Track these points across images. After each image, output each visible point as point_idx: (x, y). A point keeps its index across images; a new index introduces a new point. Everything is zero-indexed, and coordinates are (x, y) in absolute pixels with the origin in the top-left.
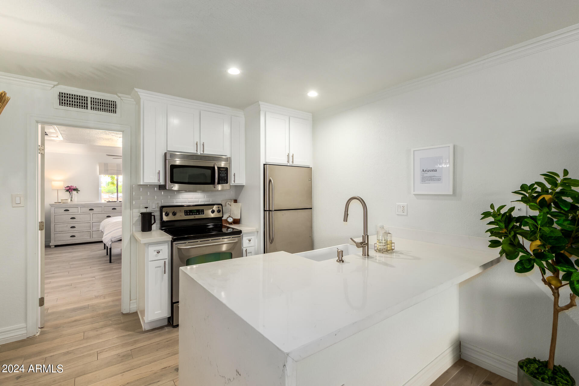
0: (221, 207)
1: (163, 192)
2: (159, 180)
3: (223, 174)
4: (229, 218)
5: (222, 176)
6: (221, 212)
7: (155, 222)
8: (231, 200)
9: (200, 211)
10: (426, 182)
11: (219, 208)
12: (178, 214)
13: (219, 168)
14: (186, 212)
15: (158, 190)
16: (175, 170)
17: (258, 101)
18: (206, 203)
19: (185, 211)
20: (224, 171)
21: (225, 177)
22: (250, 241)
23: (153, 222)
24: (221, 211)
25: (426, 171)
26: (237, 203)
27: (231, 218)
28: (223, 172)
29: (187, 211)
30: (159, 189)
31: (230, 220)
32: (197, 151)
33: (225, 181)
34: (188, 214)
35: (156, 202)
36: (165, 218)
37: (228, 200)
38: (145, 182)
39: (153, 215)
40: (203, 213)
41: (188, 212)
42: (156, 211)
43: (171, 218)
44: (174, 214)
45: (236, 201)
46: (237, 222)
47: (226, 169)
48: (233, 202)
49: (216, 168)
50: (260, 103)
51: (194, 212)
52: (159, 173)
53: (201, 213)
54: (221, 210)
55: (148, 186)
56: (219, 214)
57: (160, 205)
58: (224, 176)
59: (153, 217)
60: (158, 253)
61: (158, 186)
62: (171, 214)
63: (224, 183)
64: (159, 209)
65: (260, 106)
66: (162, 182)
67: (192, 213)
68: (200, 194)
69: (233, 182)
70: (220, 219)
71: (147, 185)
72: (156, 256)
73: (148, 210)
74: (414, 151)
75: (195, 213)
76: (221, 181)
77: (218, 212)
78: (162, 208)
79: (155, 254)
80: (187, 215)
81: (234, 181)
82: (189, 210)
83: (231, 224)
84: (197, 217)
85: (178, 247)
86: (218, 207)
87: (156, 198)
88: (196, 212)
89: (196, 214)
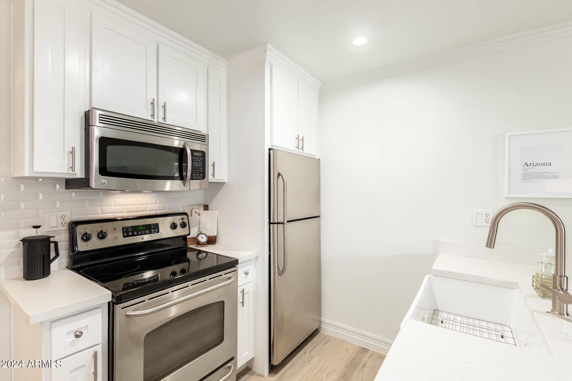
0: (186, 219)
1: (74, 194)
2: (73, 168)
3: (198, 162)
4: (200, 236)
5: (196, 165)
6: (188, 226)
7: (57, 254)
8: (200, 205)
9: (152, 227)
10: (531, 180)
11: (184, 221)
12: (109, 237)
13: (193, 151)
14: (125, 230)
15: (64, 190)
16: (110, 149)
17: (267, 43)
18: (159, 212)
19: (123, 228)
20: (200, 157)
21: (201, 168)
22: (247, 274)
23: (53, 254)
24: (187, 224)
25: (532, 165)
26: (208, 210)
27: (203, 235)
28: (198, 160)
29: (127, 228)
30: (66, 188)
31: (203, 239)
32: (153, 116)
33: (201, 175)
34: (130, 234)
35: (59, 214)
36: (82, 246)
37: (195, 207)
38: (35, 171)
39: (53, 242)
40: (156, 230)
41: (130, 230)
42: (59, 232)
43: (95, 244)
44: (102, 236)
45: (206, 208)
46: (212, 241)
47: (203, 154)
48: (202, 209)
49: (189, 152)
50: (269, 46)
51: (141, 230)
52: (73, 153)
53: (153, 230)
54: (187, 222)
55: (40, 180)
56: (184, 229)
57: (68, 220)
58: (199, 165)
59: (52, 245)
60: (77, 336)
61: (65, 180)
62: (94, 238)
63: (199, 177)
64: (66, 228)
65: (267, 52)
66: (79, 173)
67: (138, 232)
68: (148, 196)
69: (210, 177)
70: (184, 238)
71: (36, 179)
72: (72, 344)
73: (40, 232)
74: (509, 136)
75: (143, 232)
76: (194, 175)
77: (182, 227)
78: (74, 225)
79: (71, 340)
80: (128, 236)
81: (213, 175)
82: (132, 227)
83: (204, 244)
84: (147, 238)
85: (128, 313)
86: (182, 219)
87: (58, 205)
88: (145, 230)
89: (145, 234)
